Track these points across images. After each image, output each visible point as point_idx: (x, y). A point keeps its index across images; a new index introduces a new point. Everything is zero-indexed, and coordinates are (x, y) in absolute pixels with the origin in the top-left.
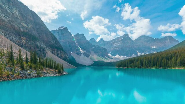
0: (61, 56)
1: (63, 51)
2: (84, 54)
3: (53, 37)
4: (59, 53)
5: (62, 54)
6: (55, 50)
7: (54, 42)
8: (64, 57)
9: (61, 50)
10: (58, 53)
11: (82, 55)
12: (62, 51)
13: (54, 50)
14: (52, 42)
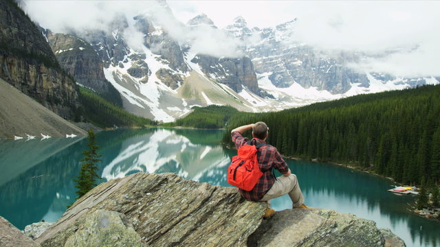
0: (41, 88)
1: (48, 65)
2: (161, 73)
3: (8, 13)
4: (32, 73)
5: (44, 78)
6: (16, 62)
7: (15, 30)
8: (54, 89)
9: (39, 62)
10: (27, 74)
11: (153, 78)
12: (43, 68)
13: (11, 64)
14: (5, 32)
